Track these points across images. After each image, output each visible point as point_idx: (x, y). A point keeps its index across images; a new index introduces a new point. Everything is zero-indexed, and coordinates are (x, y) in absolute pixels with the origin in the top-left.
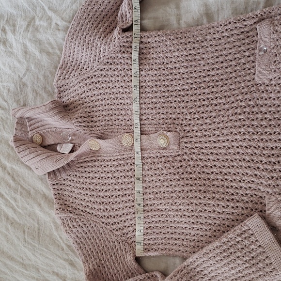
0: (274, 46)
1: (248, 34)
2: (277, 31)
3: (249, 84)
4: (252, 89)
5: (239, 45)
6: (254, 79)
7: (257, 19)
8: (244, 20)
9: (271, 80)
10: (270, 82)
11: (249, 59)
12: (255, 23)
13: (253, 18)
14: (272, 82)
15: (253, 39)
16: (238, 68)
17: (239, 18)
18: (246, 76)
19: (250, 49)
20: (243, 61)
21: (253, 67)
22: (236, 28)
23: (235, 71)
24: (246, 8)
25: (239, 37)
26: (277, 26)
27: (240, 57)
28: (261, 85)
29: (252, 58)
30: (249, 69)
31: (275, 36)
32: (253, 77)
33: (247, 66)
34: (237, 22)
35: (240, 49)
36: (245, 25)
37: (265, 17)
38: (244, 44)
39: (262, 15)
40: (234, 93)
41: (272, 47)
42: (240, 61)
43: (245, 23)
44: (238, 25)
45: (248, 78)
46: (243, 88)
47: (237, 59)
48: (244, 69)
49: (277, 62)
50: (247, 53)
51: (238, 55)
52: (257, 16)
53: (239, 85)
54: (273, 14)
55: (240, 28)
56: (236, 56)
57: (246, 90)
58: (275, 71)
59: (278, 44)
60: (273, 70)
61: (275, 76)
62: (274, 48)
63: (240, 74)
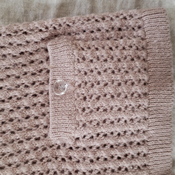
0: (80, 82)
1: (33, 58)
2: (84, 59)
3: (38, 144)
4: (44, 154)
5: (17, 75)
6: (46, 136)
7: (47, 34)
8: (25, 33)
9: (78, 139)
10: (75, 143)
11: (35, 100)
12: (43, 40)
13: (41, 30)
14: (79, 144)
15: (42, 66)
16: (16, 115)
17: (15, 28)
18: (31, 130)
19: (37, 84)
20: (25, 102)
21: (44, 115)
22: (11, 44)
23: (11, 120)
24: (26, 12)
25: (17, 61)
26: (83, 49)
27: (19, 96)
28: (59, 148)
29: (41, 99)
30: (36, 118)
31: (82, 66)
32: (45, 131)
33: (33, 112)
34: (13, 34)
35: (18, 82)
36: (28, 42)
37: (60, 32)
38: (26, 73)
39: (55, 28)
40: (10, 160)
41: (77, 84)
42: (19, 103)
43: (28, 38)
44: (15, 40)
45: (36, 133)
46: (28, 152)
47: (14, 99)
48: (27, 117)
49: (87, 111)
50: (32, 90)
51: (17, 93)
52: (47, 28)
53: (20, 147)
54: (74, 29)
55: (18, 45)
56: (11, 94)
57: (32, 156)
58: (84, 125)
59: (87, 80)
60: (81, 124)
61: (85, 133)
62: (80, 86)
63: (21, 126)
